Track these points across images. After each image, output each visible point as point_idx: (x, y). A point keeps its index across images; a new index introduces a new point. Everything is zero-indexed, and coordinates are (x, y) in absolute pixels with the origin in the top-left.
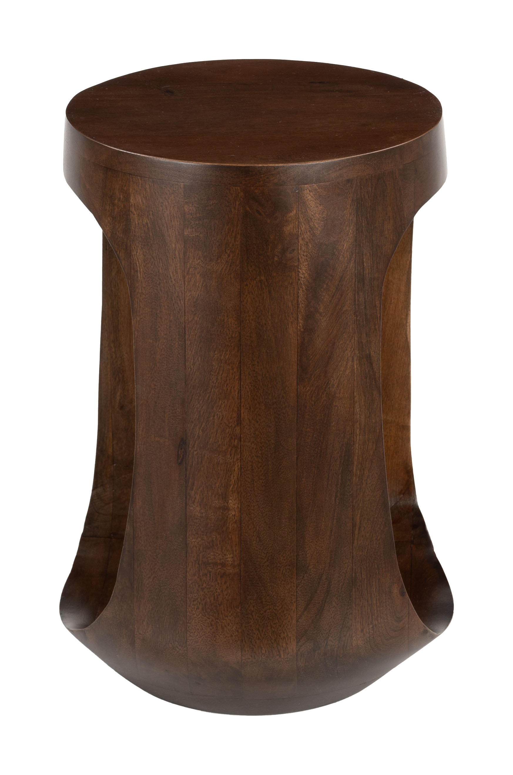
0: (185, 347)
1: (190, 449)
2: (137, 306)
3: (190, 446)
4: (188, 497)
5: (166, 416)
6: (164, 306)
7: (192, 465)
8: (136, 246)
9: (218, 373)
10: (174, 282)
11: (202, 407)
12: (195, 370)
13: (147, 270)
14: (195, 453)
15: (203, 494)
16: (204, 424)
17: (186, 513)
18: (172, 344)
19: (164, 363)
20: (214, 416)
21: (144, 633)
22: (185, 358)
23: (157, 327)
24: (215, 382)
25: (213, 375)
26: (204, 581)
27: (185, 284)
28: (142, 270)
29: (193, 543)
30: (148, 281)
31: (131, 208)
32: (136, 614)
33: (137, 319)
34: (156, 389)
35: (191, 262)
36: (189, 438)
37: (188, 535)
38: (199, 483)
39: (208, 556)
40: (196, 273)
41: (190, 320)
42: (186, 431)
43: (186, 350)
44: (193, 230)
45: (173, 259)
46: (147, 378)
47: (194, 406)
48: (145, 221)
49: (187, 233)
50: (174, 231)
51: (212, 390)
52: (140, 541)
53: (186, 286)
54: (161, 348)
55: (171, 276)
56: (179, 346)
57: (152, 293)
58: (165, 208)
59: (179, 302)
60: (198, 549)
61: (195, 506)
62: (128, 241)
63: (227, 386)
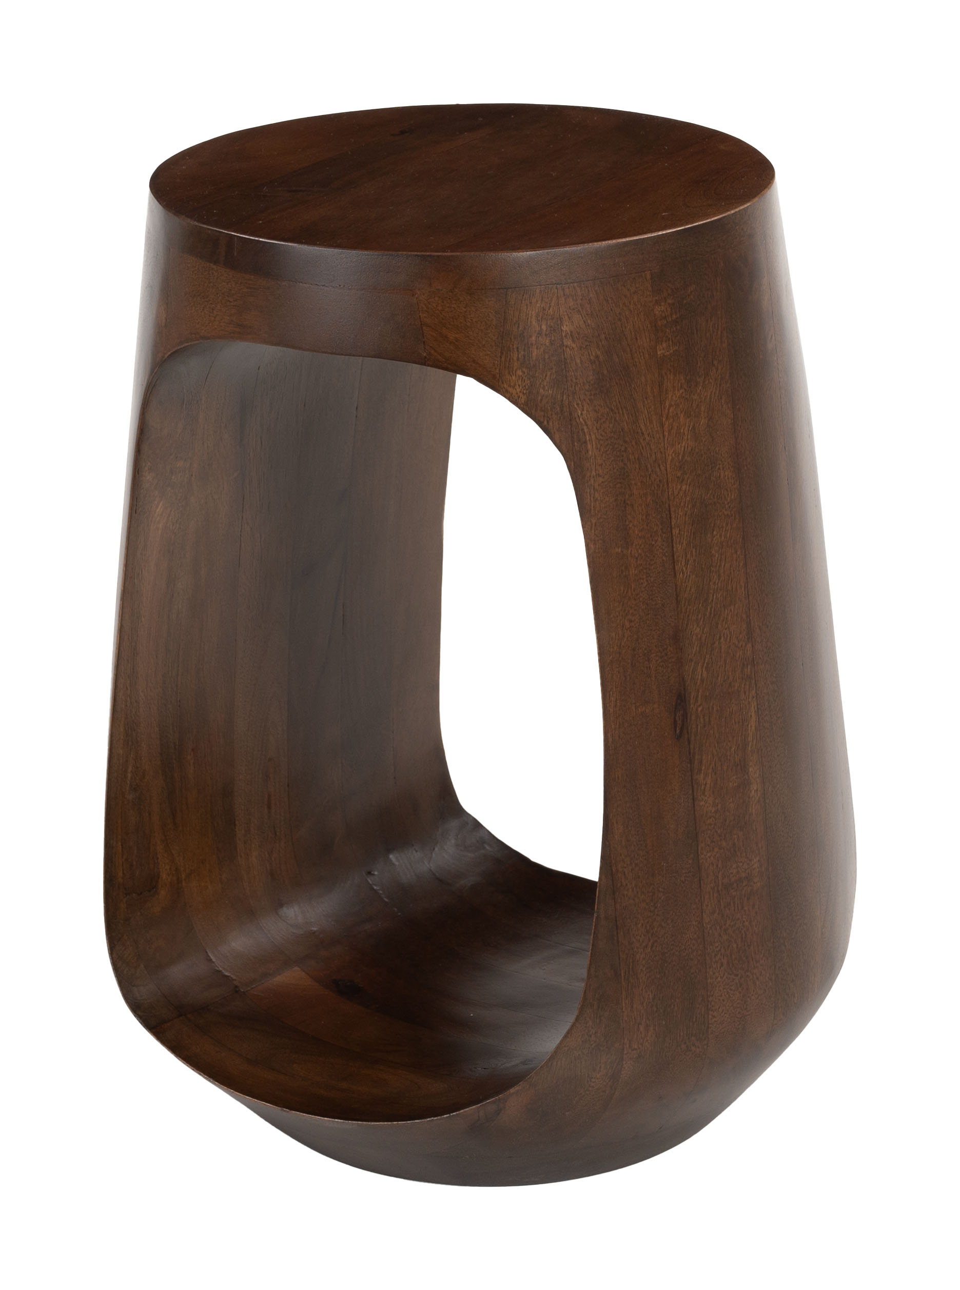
0: (672, 541)
1: (692, 706)
2: (590, 499)
3: (692, 702)
4: (696, 786)
5: (651, 667)
6: (636, 484)
7: (697, 731)
8: (580, 401)
9: (720, 566)
10: (647, 438)
11: (704, 629)
12: (689, 573)
13: (603, 433)
14: (700, 709)
15: (715, 774)
16: (708, 656)
17: (695, 814)
18: (653, 543)
19: (643, 579)
20: (720, 638)
21: (640, 1046)
22: (674, 559)
23: (627, 523)
24: (717, 581)
25: (713, 571)
26: (727, 916)
27: (664, 436)
28: (593, 437)
29: (709, 859)
30: (607, 451)
31: (564, 341)
32: (626, 1019)
33: (591, 521)
34: (633, 627)
35: (670, 397)
36: (689, 688)
37: (700, 849)
38: (709, 757)
39: (730, 872)
40: (679, 412)
41: (676, 492)
42: (683, 679)
43: (675, 545)
44: (669, 343)
45: (644, 402)
46: (617, 613)
47: (693, 633)
48: (594, 354)
49: (661, 352)
50: (642, 354)
51: (715, 597)
52: (626, 893)
53: (666, 439)
54: (637, 555)
55: (643, 430)
56: (664, 541)
57: (614, 469)
58: (625, 320)
59: (658, 470)
60: (715, 867)
61: (706, 798)
62: (565, 396)
63: (731, 582)
